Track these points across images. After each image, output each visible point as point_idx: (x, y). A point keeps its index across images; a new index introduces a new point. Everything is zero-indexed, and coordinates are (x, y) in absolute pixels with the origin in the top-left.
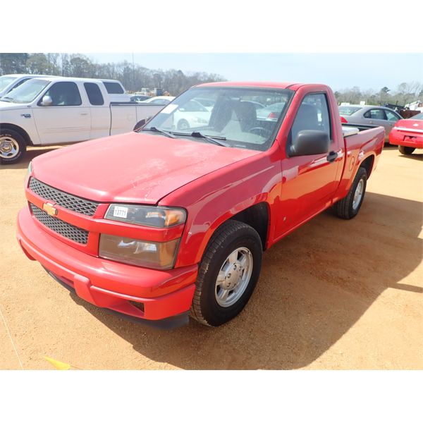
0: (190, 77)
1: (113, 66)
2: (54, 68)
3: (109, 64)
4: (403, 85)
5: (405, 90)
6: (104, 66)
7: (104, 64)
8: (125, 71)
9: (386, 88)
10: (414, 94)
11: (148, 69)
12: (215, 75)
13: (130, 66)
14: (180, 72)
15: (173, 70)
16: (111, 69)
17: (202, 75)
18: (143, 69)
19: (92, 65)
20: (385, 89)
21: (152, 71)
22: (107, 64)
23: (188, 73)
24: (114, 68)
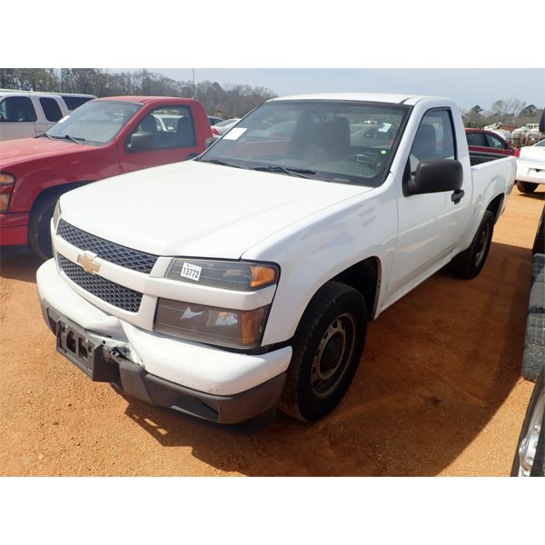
0: (229, 92)
1: (129, 76)
2: (50, 79)
3: (123, 74)
4: (499, 103)
5: (501, 110)
6: (116, 77)
7: (117, 74)
8: (143, 83)
9: (478, 107)
10: (513, 115)
11: (174, 81)
12: (262, 88)
13: (151, 77)
14: (216, 84)
15: (207, 83)
16: (126, 80)
17: (245, 89)
18: (168, 80)
19: (101, 75)
20: (477, 109)
21: (179, 84)
22: (120, 73)
23: (227, 86)
24: (129, 80)
